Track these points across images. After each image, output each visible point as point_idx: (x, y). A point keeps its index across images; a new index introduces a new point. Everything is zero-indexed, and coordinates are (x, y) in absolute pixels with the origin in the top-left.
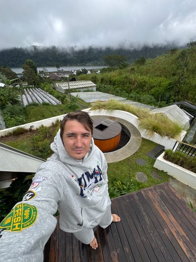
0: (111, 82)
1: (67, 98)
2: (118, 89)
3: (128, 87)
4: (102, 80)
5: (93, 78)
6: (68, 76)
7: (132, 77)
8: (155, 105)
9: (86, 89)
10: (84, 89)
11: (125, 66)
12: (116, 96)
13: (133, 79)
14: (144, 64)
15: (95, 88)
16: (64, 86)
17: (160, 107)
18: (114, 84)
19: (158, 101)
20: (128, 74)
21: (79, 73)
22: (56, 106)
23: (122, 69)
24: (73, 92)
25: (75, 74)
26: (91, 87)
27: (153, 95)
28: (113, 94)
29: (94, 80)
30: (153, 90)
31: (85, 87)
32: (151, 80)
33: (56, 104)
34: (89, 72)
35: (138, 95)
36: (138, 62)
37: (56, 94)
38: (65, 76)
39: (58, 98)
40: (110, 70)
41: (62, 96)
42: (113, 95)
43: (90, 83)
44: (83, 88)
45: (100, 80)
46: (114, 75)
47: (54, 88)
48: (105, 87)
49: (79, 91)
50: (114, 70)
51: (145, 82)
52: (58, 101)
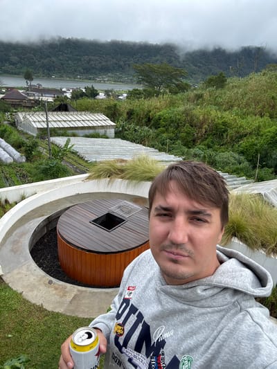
0: (149, 120)
1: (40, 149)
2: (165, 135)
3: (188, 133)
4: (130, 114)
5: (109, 108)
6: (51, 100)
7: (199, 112)
8: (249, 177)
9: (91, 131)
10: (87, 132)
11: (183, 88)
12: (160, 151)
13: (201, 118)
14: (222, 87)
15: (113, 131)
16: (36, 120)
17: (260, 179)
18: (157, 126)
19: (254, 167)
20: (189, 106)
21: (77, 95)
22: (10, 165)
23: (176, 93)
24: (59, 135)
25: (69, 95)
26: (102, 127)
27: (242, 153)
28: (153, 146)
29: (112, 113)
30: (244, 143)
31: (89, 128)
32: (240, 122)
33: (10, 161)
34: (102, 96)
35: (210, 152)
36: (210, 83)
37: (15, 136)
38: (44, 99)
39: (18, 146)
40: (149, 95)
41: (28, 142)
42: (152, 149)
43: (101, 120)
44: (83, 128)
45: (125, 115)
46: (158, 105)
47: (13, 124)
48: (135, 130)
49: (74, 135)
50: (158, 94)
51: (224, 124)
52: (17, 154)
